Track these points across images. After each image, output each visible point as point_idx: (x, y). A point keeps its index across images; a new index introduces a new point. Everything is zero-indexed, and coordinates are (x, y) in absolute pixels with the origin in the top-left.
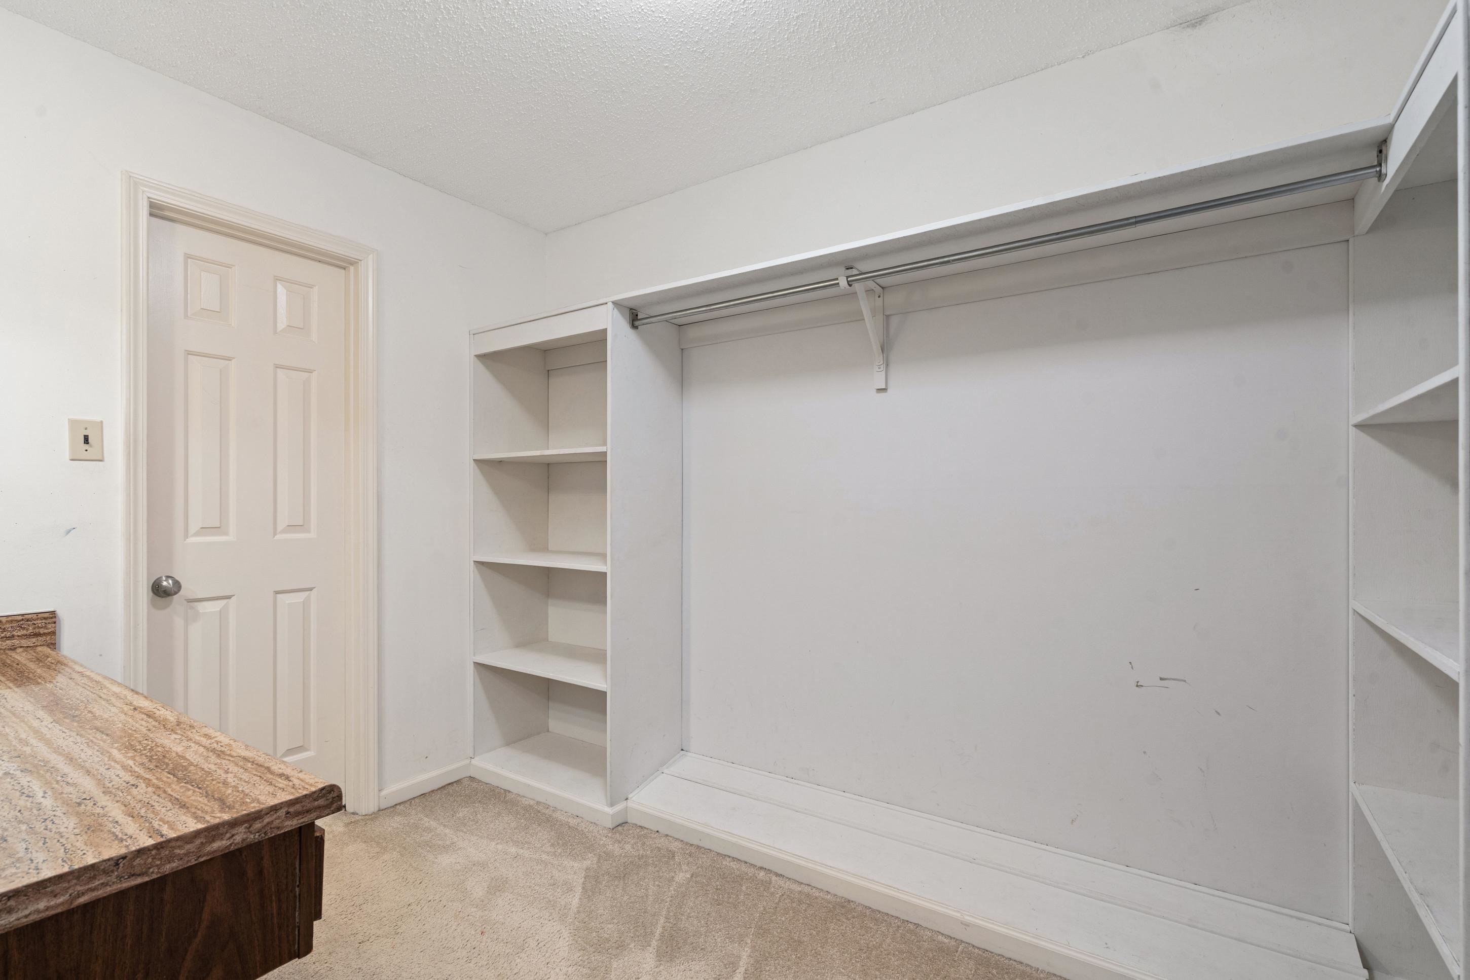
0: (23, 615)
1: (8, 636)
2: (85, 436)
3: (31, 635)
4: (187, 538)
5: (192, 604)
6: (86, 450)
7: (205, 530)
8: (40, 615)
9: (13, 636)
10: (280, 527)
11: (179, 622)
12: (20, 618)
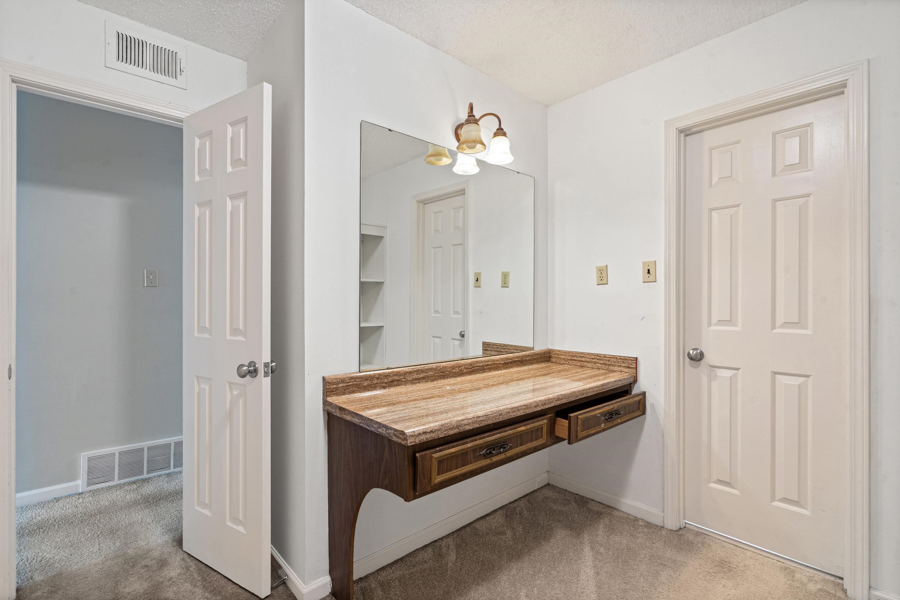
0: (624, 357)
1: (619, 365)
2: (648, 269)
3: (627, 367)
4: (711, 326)
5: (713, 369)
6: (649, 277)
7: (721, 322)
8: (630, 358)
9: (621, 366)
10: (778, 323)
11: (705, 379)
12: (623, 358)
